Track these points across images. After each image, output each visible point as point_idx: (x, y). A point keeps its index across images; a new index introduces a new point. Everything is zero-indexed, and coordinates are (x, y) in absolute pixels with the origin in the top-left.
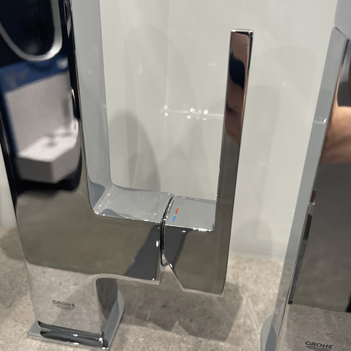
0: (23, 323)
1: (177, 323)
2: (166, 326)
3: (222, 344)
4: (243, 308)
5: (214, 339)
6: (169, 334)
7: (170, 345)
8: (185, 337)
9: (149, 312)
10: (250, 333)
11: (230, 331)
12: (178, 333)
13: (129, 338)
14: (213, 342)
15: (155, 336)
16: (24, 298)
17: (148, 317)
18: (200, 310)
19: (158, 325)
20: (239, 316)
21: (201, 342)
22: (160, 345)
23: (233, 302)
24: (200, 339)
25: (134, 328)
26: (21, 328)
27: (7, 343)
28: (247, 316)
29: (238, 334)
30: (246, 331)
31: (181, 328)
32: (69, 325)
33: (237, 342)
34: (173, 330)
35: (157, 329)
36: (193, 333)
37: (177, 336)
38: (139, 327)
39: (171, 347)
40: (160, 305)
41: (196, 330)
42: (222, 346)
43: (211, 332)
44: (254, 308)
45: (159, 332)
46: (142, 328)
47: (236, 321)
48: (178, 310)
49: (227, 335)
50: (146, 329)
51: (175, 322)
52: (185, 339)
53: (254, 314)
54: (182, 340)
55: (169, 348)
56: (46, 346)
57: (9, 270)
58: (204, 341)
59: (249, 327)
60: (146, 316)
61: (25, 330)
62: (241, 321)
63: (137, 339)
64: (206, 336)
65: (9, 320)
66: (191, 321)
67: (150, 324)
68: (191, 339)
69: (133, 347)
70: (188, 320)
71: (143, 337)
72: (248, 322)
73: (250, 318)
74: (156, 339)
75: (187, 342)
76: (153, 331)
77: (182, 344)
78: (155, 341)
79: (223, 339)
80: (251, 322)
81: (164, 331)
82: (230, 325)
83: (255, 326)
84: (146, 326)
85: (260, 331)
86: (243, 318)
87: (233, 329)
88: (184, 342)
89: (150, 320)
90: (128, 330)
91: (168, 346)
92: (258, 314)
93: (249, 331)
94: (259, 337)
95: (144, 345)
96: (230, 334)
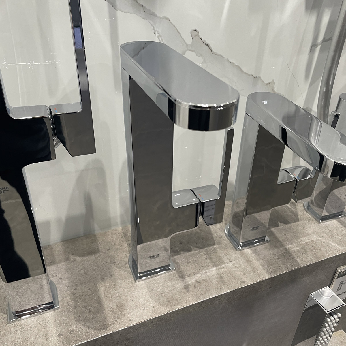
0: (126, 279)
1: (192, 247)
2: (189, 250)
3: (215, 246)
4: (212, 230)
5: (211, 246)
6: (192, 252)
7: (196, 256)
8: (199, 250)
9: (177, 248)
10: (222, 238)
11: (214, 240)
12: (196, 250)
13: (179, 261)
14: (211, 247)
15: (188, 256)
16: (114, 270)
17: (178, 250)
18: (196, 238)
19: (185, 251)
20: (213, 234)
21: (207, 249)
22: (193, 258)
23: (207, 229)
24: (206, 248)
25: (177, 256)
26: (128, 281)
27: (129, 289)
28: (216, 232)
29: (218, 240)
30: (220, 238)
31: (195, 248)
32: (148, 269)
33: (220, 243)
34: (193, 250)
35: (186, 253)
36: (201, 248)
37: (196, 252)
38: (178, 256)
39: (197, 256)
40: (179, 243)
41: (201, 246)
42: (216, 247)
43: (208, 244)
44: (216, 228)
45: (188, 254)
46: (180, 255)
47: (213, 236)
48: (188, 242)
49: (214, 242)
50: (182, 255)
51: (191, 247)
52: (200, 251)
53: (218, 230)
54: (200, 252)
55: (197, 257)
56: (147, 281)
57: (89, 262)
58: (208, 249)
59: (220, 236)
60: (177, 250)
61: (131, 280)
62: (215, 235)
63: (182, 260)
64: (207, 247)
65: (118, 281)
66: (196, 243)
67: (182, 253)
68: (202, 250)
69: (183, 263)
70: (195, 244)
71: (184, 258)
72: (218, 234)
73: (218, 232)
74: (189, 256)
75: (202, 252)
76: (185, 254)
77: (201, 254)
78: (189, 257)
79: (214, 244)
80: (219, 233)
81: (190, 252)
82: (213, 238)
83: (221, 234)
84: (181, 254)
85: (225, 235)
86: (215, 233)
87: (215, 239)
88: (201, 252)
89: (180, 251)
90: (175, 259)
91: (196, 257)
92: (219, 229)
93: (221, 237)
94: (226, 237)
95: (186, 261)
96: (215, 241)
